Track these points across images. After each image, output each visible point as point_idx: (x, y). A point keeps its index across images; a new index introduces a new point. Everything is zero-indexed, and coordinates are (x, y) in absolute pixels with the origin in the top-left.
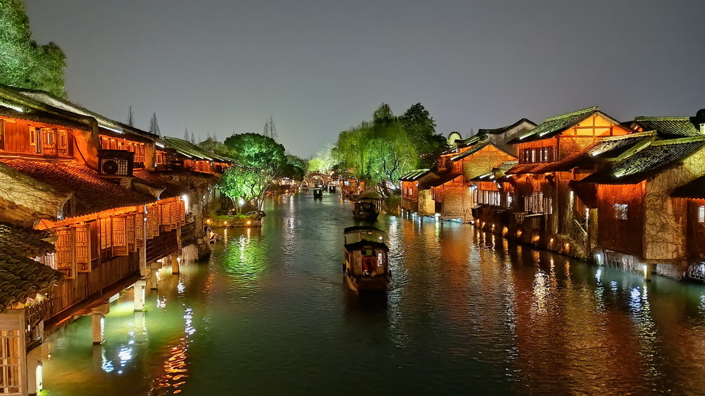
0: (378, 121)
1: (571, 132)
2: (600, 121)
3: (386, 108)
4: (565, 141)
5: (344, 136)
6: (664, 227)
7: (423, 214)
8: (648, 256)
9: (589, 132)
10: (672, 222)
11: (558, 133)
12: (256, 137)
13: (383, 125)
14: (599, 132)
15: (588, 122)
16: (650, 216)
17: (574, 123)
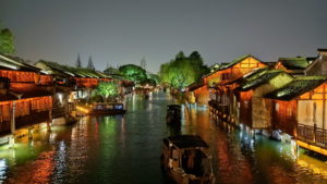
0: (177, 59)
1: (238, 65)
2: (252, 60)
3: (182, 53)
4: (235, 70)
5: (163, 66)
6: (261, 112)
7: (190, 103)
8: (254, 126)
9: (247, 66)
10: (265, 110)
11: (231, 67)
12: (133, 66)
13: (179, 62)
14: (252, 66)
15: (246, 61)
16: (254, 107)
17: (240, 62)
